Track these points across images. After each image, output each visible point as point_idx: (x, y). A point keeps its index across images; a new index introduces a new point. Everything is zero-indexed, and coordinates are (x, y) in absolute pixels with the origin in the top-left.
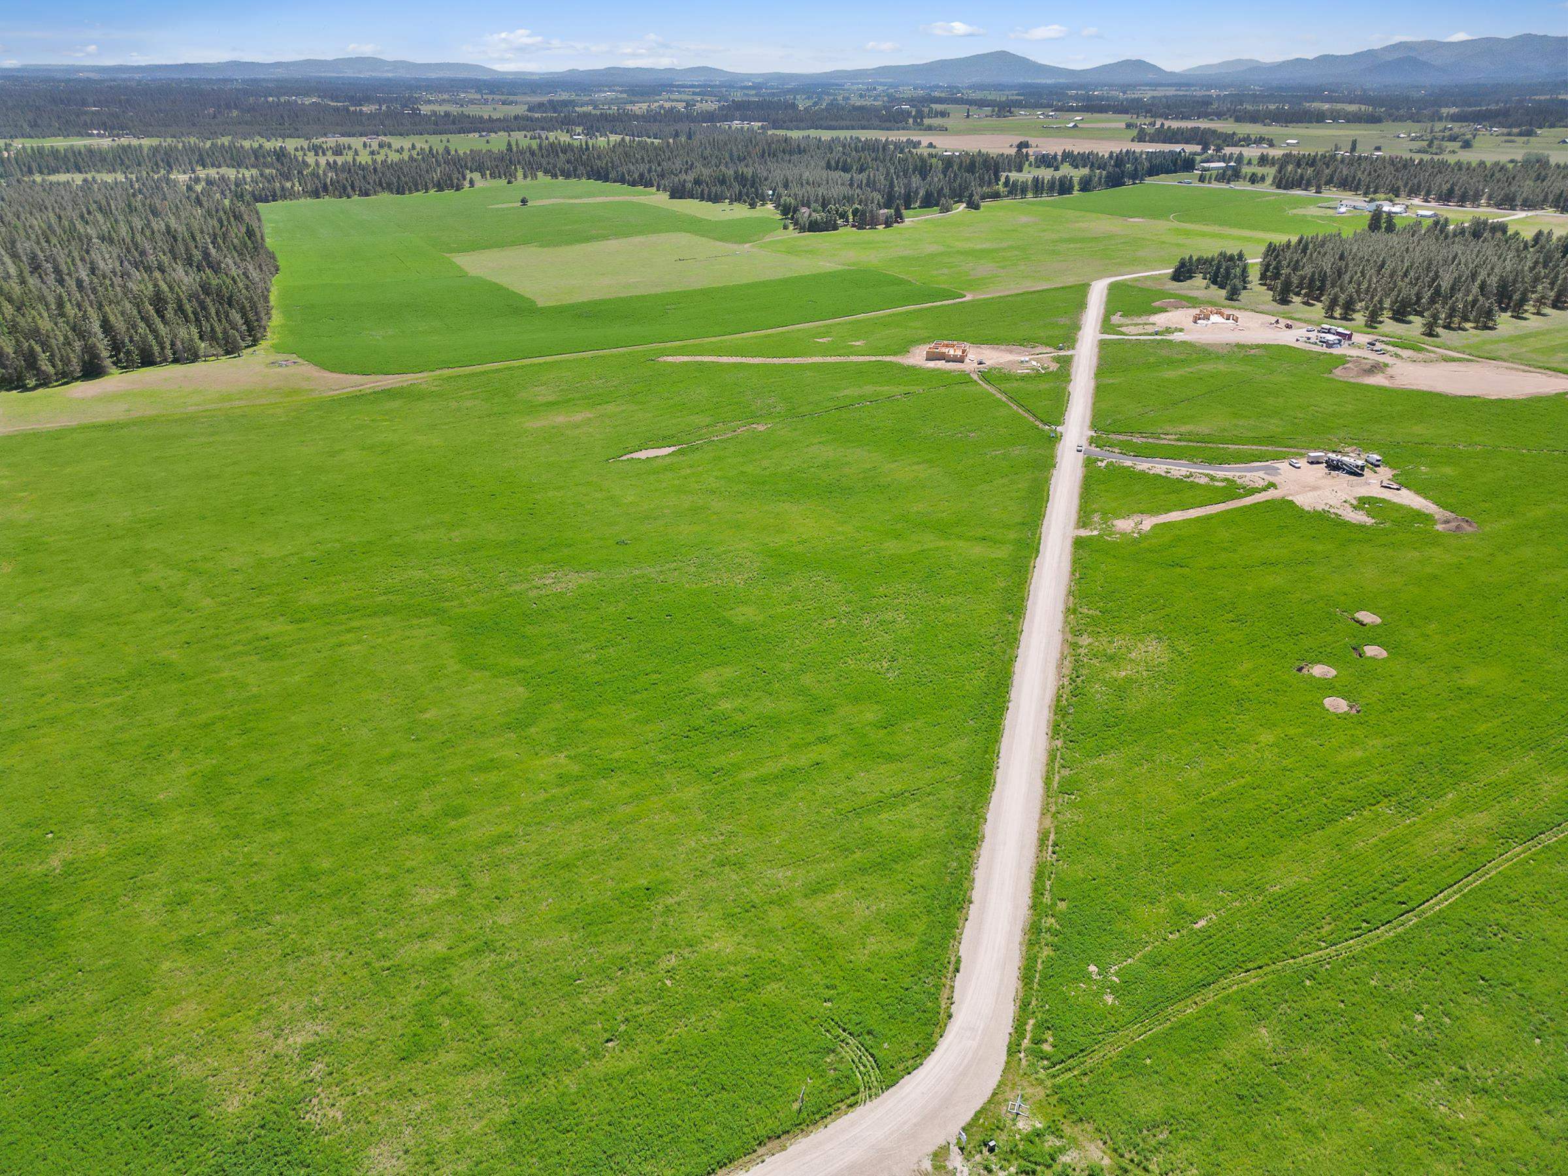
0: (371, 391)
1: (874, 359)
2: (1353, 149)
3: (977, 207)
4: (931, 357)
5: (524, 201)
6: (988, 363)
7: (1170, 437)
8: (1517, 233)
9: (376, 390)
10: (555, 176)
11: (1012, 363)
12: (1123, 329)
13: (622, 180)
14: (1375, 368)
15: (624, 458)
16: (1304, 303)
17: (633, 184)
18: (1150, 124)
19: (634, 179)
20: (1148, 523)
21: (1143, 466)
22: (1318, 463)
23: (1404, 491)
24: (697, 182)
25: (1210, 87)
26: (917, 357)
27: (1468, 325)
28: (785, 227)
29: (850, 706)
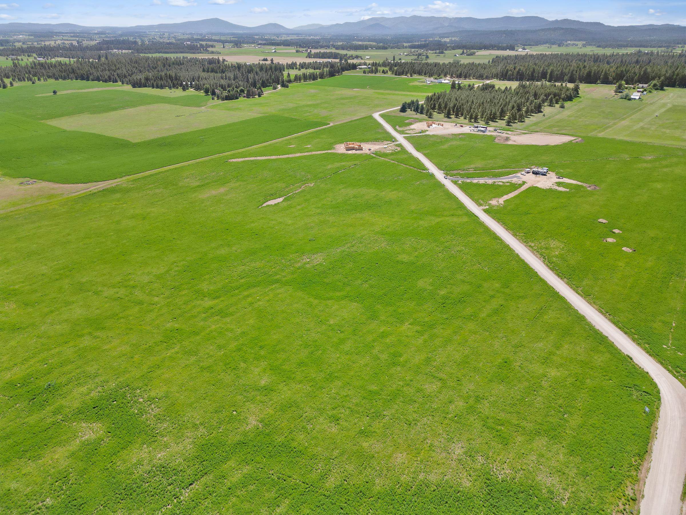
0: (96, 191)
1: (324, 152)
2: (394, 60)
3: (287, 87)
4: (348, 149)
5: (55, 92)
6: (372, 149)
7: (471, 170)
8: (499, 88)
9: (99, 190)
10: (57, 79)
11: (382, 148)
12: (407, 132)
13: (98, 79)
14: (507, 139)
15: (264, 205)
16: (456, 117)
17: (106, 81)
18: (305, 51)
19: (106, 79)
20: (501, 201)
21: (475, 181)
22: (529, 173)
23: (564, 179)
24: (147, 79)
25: (310, 35)
26: (341, 149)
27: (516, 121)
28: (213, 99)
29: (486, 283)
